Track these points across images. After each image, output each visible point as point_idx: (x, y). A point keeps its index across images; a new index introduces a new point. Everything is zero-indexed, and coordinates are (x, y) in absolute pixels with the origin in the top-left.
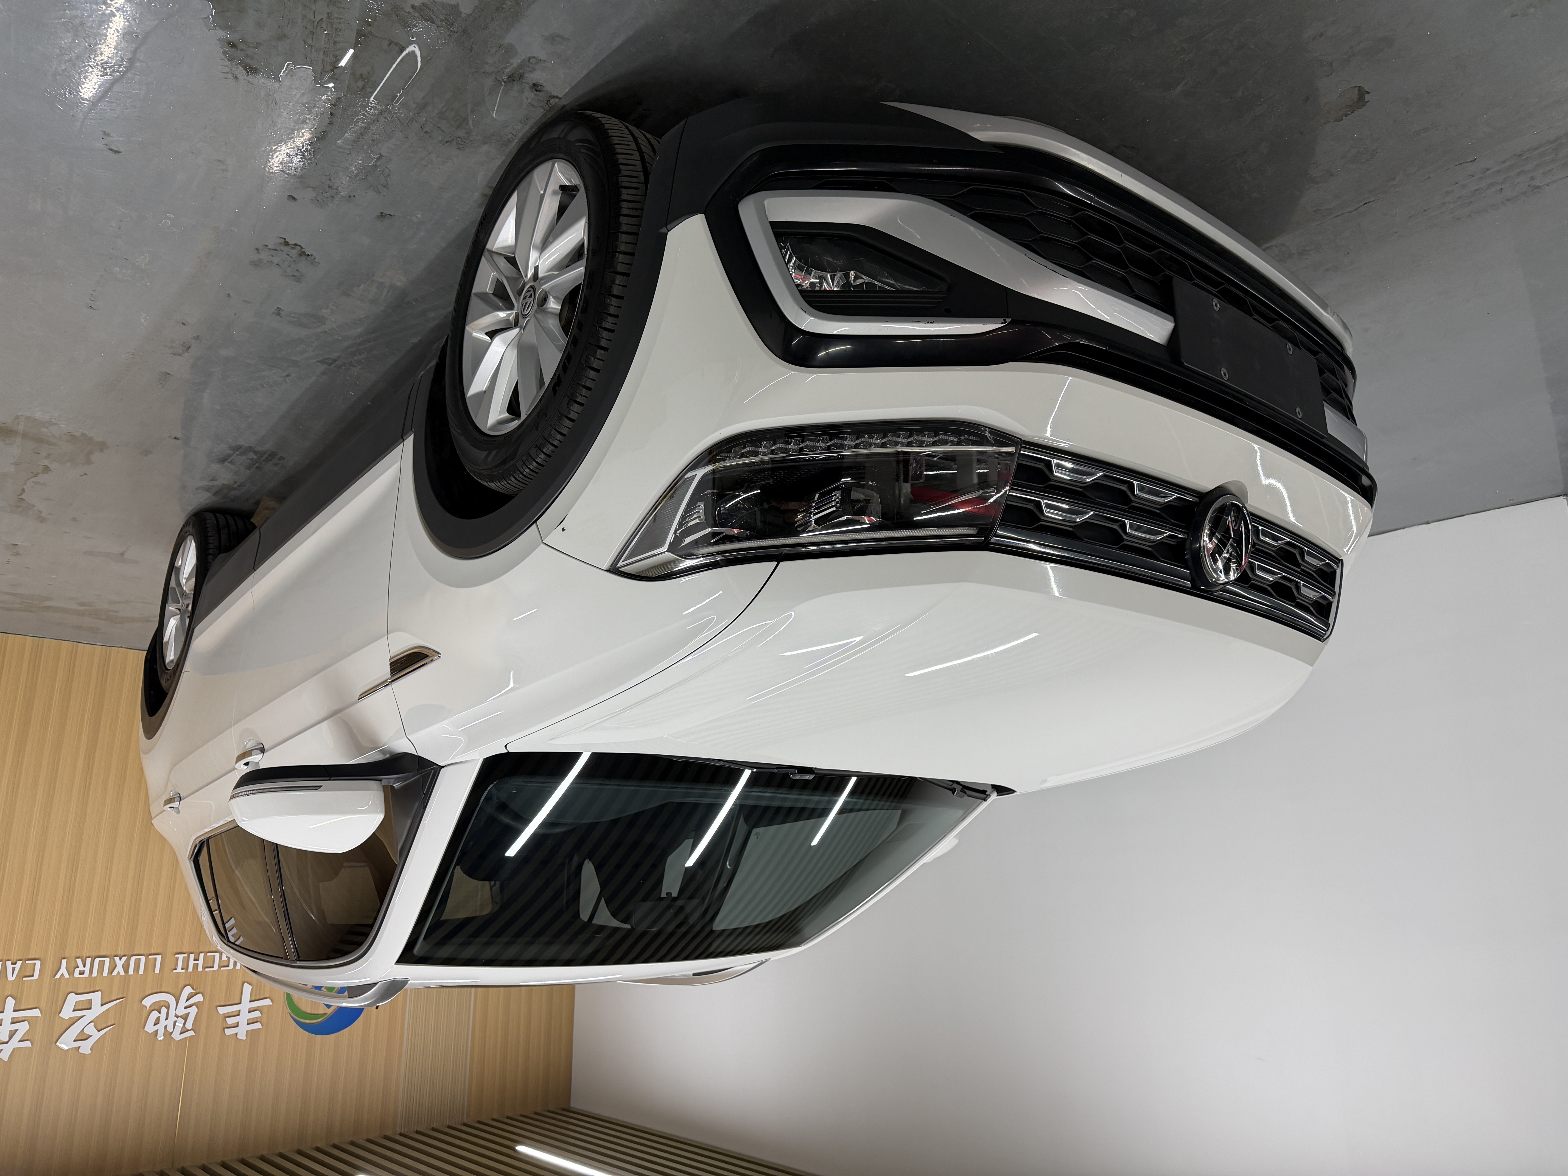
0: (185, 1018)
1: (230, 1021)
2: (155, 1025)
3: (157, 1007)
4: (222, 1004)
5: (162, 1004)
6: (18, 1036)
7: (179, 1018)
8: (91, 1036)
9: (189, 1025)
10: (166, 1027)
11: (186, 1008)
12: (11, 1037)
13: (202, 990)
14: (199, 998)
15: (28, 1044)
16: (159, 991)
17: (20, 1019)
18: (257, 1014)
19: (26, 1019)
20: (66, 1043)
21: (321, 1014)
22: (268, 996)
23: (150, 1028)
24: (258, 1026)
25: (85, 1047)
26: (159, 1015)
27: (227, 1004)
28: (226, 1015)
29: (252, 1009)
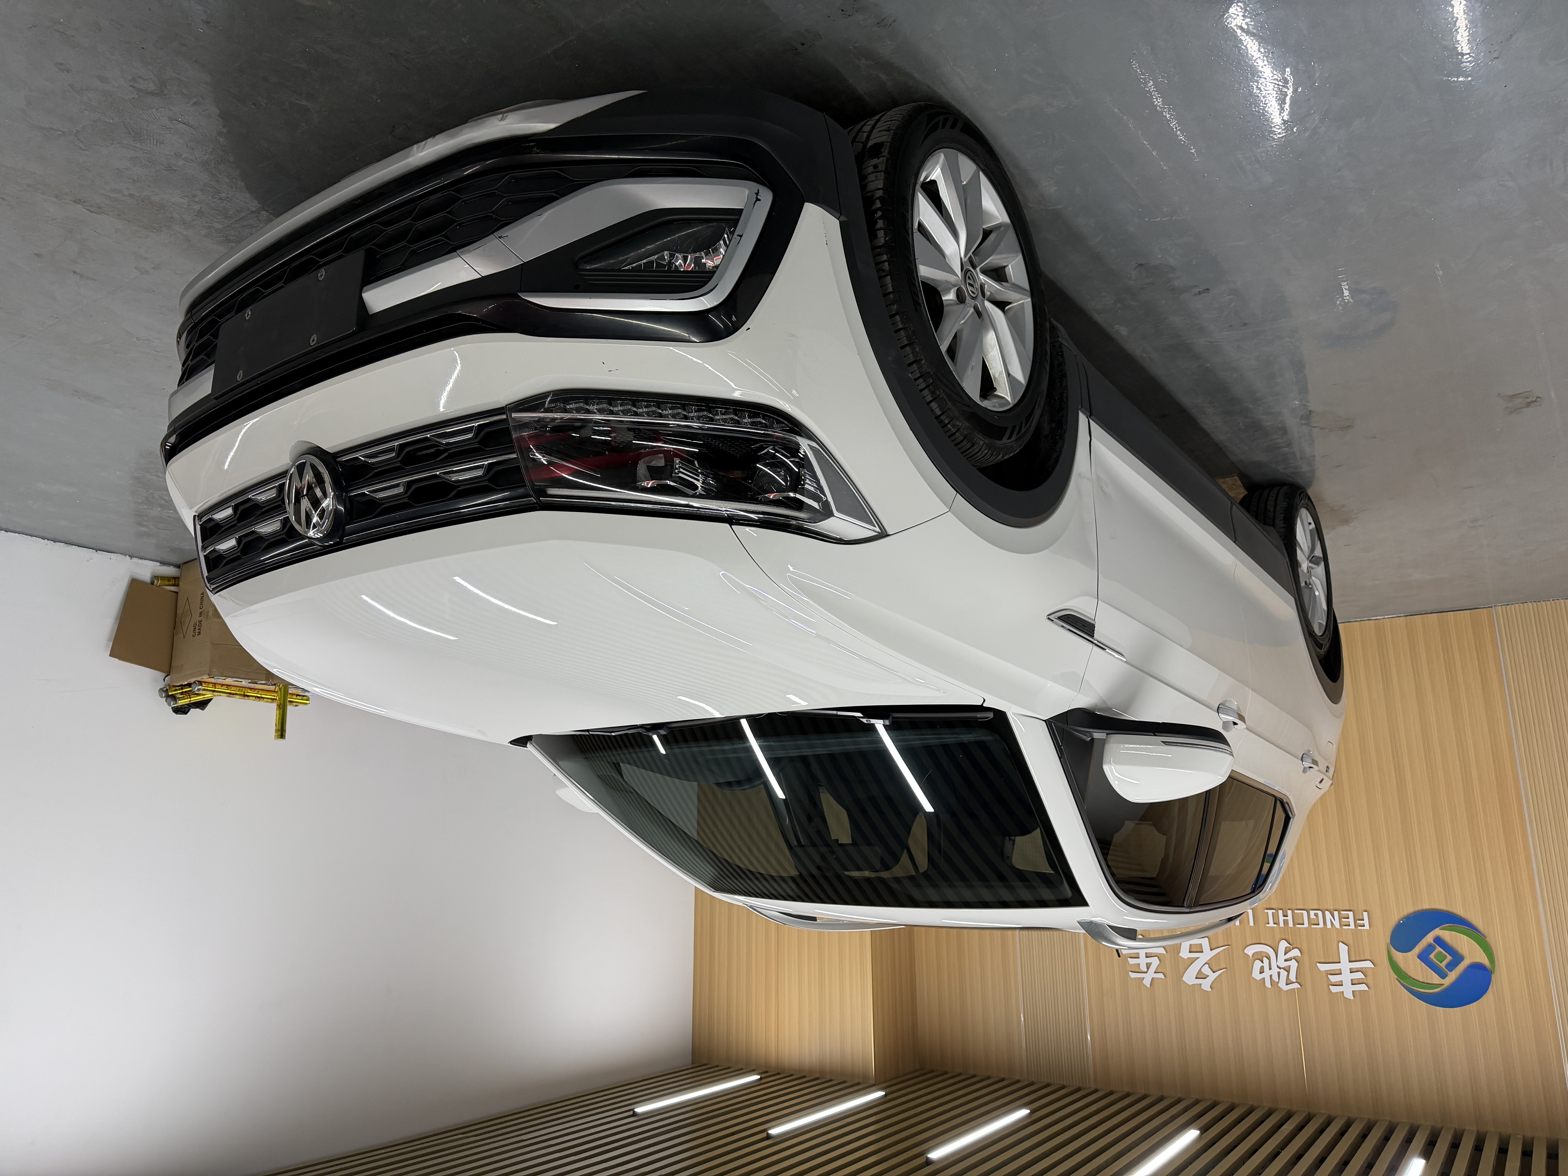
0: (1287, 969)
1: (1334, 979)
2: (1260, 973)
3: (1260, 957)
4: (1323, 961)
5: (1264, 955)
6: (1153, 968)
7: (1282, 969)
8: (1208, 976)
9: (1293, 977)
10: (1271, 976)
11: (1286, 960)
12: (1148, 968)
13: (1299, 946)
14: (1295, 953)
15: (1161, 976)
16: (1258, 942)
17: (1153, 955)
18: (1360, 975)
19: (1157, 955)
20: (1189, 977)
21: (1436, 984)
22: (1369, 958)
23: (1256, 975)
24: (1363, 987)
25: (1206, 985)
26: (1262, 964)
27: (1327, 961)
28: (1329, 972)
29: (1355, 970)
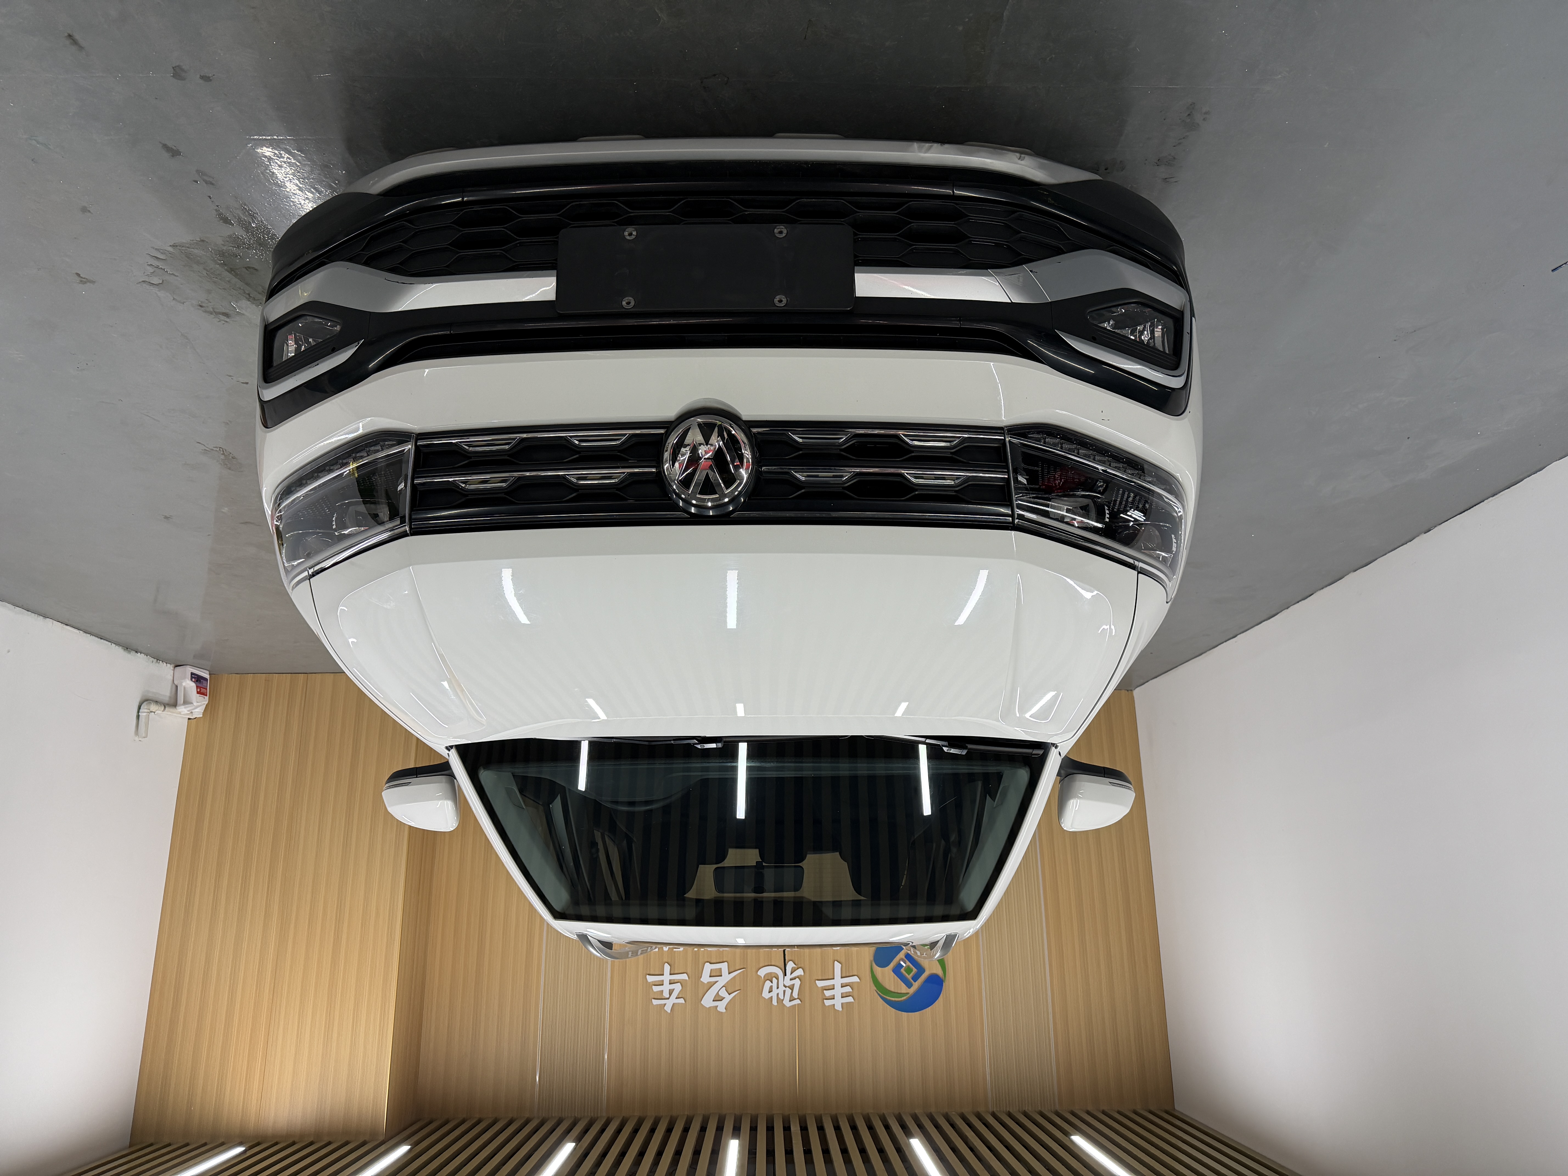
0: (792, 988)
1: (828, 993)
2: (769, 992)
3: (770, 977)
4: (820, 978)
5: (773, 976)
6: (675, 994)
7: (787, 988)
8: (724, 998)
9: (795, 995)
10: (778, 994)
11: (791, 980)
12: (670, 995)
13: (802, 966)
14: (800, 972)
15: (682, 1001)
16: (770, 964)
17: (676, 981)
18: (848, 989)
19: (680, 981)
20: (707, 1001)
21: (904, 993)
22: (856, 974)
23: (766, 995)
24: (850, 999)
25: (721, 1006)
26: (771, 984)
27: (824, 978)
28: (824, 988)
29: (845, 985)
